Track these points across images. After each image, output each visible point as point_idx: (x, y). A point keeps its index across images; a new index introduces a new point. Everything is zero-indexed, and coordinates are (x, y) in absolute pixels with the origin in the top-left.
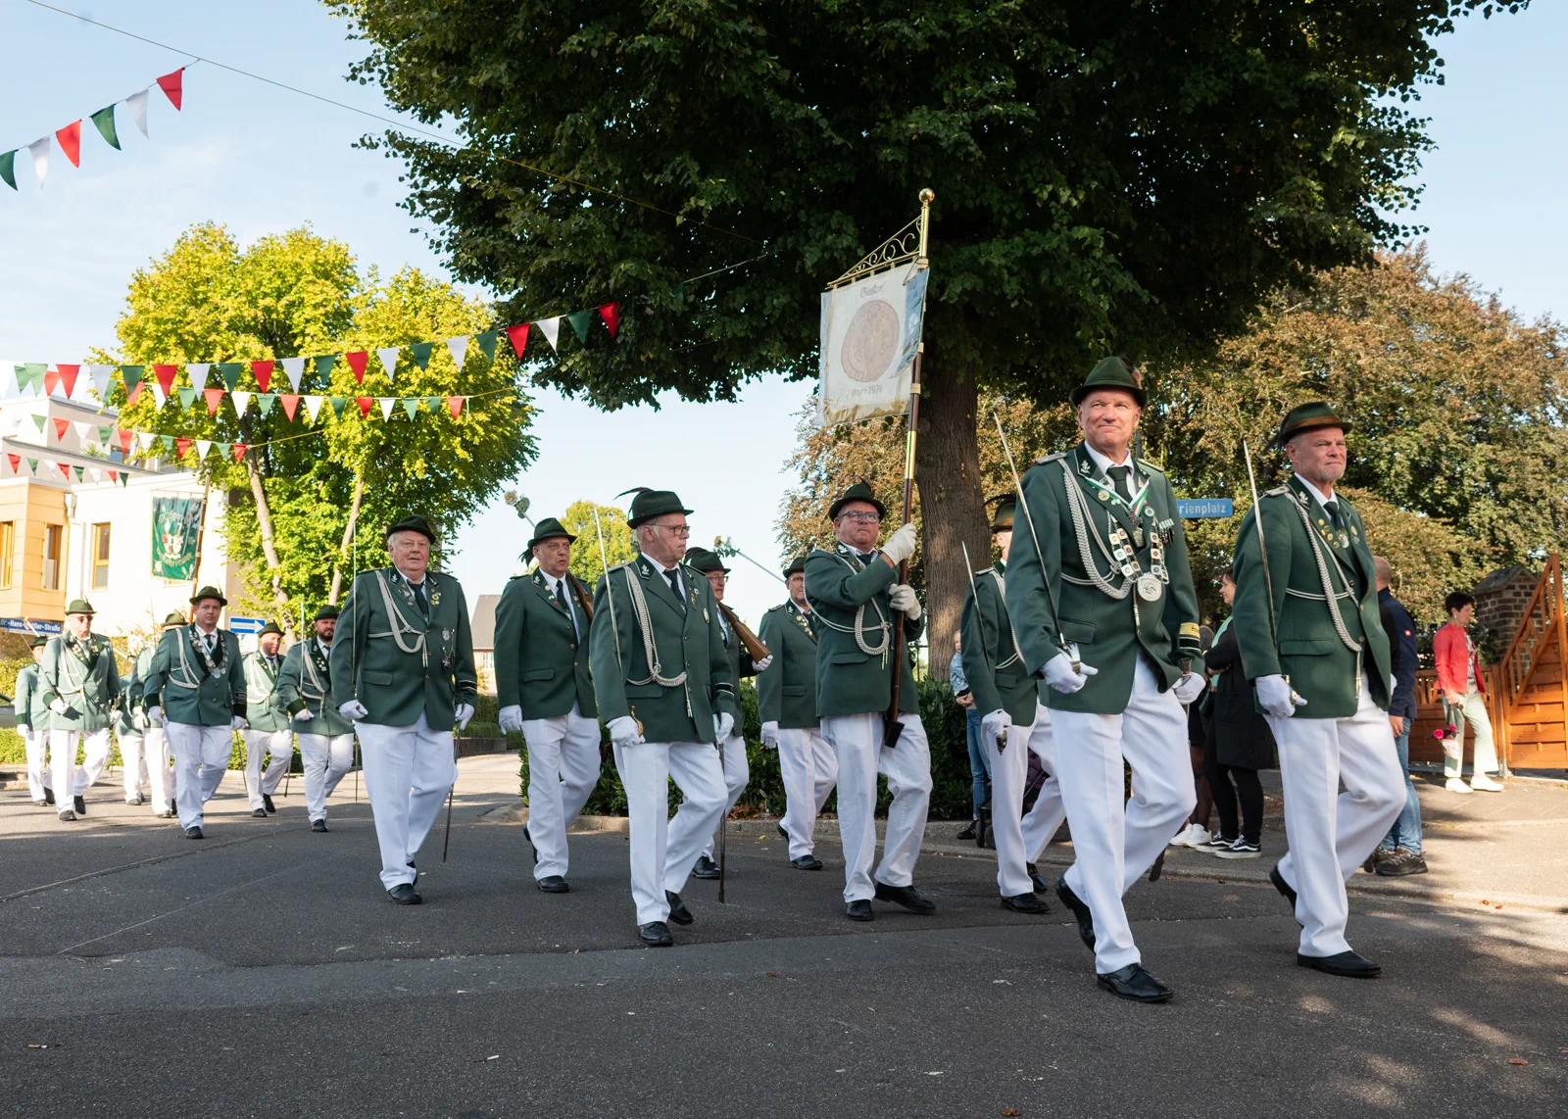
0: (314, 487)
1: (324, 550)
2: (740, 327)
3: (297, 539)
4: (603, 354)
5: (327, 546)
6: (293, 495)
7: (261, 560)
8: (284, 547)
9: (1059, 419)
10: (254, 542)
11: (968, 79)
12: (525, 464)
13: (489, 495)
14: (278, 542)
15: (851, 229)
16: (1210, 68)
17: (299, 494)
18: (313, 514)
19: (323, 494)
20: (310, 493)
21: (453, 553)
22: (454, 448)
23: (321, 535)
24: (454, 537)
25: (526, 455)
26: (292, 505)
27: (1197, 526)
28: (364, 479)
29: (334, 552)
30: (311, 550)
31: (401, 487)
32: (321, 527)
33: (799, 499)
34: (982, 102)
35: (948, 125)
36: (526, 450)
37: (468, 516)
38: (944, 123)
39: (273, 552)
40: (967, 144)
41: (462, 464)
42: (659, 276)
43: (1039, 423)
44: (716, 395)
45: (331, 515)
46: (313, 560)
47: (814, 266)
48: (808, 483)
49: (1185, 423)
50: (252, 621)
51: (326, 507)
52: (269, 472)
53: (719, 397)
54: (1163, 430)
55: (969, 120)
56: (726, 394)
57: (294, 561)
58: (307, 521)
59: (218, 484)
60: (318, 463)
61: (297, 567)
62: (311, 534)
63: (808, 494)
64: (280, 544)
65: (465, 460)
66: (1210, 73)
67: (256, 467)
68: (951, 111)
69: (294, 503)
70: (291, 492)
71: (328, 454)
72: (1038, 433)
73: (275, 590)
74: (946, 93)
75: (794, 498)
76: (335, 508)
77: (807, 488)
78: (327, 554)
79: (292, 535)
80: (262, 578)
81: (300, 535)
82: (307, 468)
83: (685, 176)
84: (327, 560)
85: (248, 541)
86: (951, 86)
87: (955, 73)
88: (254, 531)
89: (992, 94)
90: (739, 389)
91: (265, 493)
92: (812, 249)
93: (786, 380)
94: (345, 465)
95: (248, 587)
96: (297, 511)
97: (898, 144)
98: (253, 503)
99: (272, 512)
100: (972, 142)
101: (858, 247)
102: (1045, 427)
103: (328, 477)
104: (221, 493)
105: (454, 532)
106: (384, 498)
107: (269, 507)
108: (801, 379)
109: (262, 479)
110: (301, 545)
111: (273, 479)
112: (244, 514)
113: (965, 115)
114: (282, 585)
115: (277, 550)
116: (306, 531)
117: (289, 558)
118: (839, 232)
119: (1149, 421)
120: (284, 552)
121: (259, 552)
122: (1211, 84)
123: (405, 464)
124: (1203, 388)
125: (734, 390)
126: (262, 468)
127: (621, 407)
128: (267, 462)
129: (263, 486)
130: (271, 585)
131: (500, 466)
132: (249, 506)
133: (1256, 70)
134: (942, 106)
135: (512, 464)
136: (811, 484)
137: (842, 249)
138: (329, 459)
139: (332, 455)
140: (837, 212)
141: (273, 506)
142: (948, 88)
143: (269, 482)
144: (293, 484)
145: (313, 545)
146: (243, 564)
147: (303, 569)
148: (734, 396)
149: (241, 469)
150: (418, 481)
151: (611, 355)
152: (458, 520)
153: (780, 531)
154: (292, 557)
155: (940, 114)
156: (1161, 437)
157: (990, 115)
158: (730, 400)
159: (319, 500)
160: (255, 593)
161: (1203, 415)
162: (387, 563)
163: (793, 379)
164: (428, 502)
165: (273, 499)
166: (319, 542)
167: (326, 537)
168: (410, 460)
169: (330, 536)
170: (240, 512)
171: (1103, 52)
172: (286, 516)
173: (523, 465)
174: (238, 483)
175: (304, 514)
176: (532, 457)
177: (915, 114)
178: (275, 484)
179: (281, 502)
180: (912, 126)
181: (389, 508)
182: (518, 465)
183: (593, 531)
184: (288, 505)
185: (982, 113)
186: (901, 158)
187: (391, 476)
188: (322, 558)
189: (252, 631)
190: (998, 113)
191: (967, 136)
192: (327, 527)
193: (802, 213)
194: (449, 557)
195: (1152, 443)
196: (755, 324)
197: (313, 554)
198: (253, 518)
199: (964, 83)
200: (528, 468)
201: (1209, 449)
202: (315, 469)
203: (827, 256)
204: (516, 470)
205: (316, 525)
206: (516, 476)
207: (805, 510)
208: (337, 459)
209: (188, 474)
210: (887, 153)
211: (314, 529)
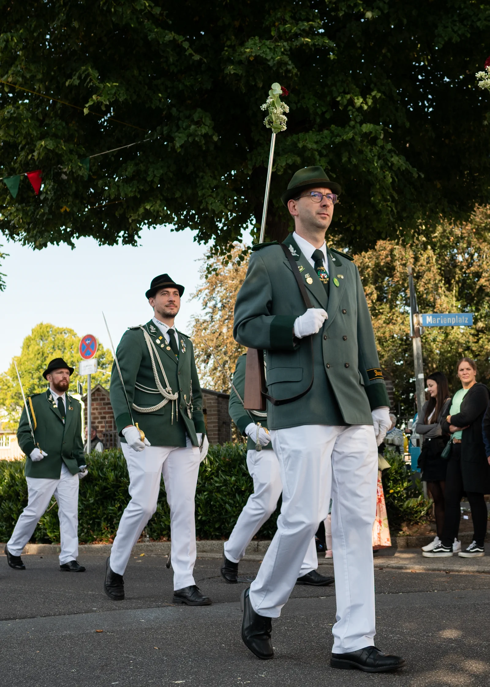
2: (130, 189)
4: (32, 208)
9: (382, 264)
11: (287, 18)
15: (208, 121)
16: (456, 18)
27: (478, 340)
33: (201, 321)
34: (296, 36)
35: (273, 50)
38: (270, 49)
40: (286, 64)
42: (71, 151)
43: (368, 267)
44: (123, 241)
47: (181, 146)
49: (468, 267)
53: (125, 242)
54: (455, 273)
55: (288, 48)
56: (130, 240)
66: (455, 21)
68: (276, 41)
72: (368, 274)
74: (273, 29)
75: (197, 321)
77: (207, 314)
83: (88, 80)
86: (277, 24)
87: (279, 14)
89: (304, 30)
90: (139, 237)
92: (180, 135)
93: (172, 230)
97: (240, 62)
100: (290, 62)
101: (213, 135)
102: (373, 270)
108: (183, 229)
113: (285, 44)
118: (198, 123)
119: (444, 266)
122: (456, 29)
124: (481, 244)
125: (136, 237)
127: (46, 246)
133: (485, 20)
134: (270, 38)
137: (202, 135)
140: (199, 110)
142: (274, 26)
148: (136, 242)
151: (38, 208)
155: (268, 43)
156: (454, 278)
157: (302, 45)
158: (133, 245)
161: (481, 262)
163: (177, 230)
171: (381, 4)
177: (250, 42)
180: (248, 50)
185: (297, 43)
186: (240, 72)
190: (308, 43)
191: (286, 58)
193: (174, 111)
195: (448, 282)
196: (142, 188)
199: (285, 22)
201: (485, 286)
203: (190, 140)
207: (205, 329)
210: (231, 69)
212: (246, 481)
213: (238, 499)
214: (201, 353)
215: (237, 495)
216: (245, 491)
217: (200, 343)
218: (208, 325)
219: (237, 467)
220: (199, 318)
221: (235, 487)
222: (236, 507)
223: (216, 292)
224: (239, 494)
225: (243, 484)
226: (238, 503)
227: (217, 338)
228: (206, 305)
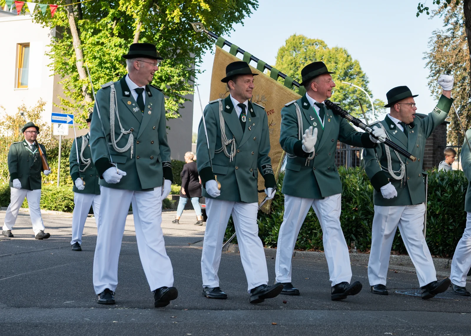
0: (109, 26)
1: (116, 69)
3: (98, 61)
5: (117, 66)
6: (96, 32)
7: (75, 74)
8: (90, 65)
10: (71, 63)
12: (248, 12)
13: (224, 33)
14: (86, 62)
17: (100, 31)
18: (109, 44)
19: (115, 32)
20: (107, 30)
21: (199, 72)
22: (199, 2)
23: (113, 59)
24: (200, 62)
25: (250, 6)
26: (95, 38)
28: (141, 21)
29: (121, 70)
30: (107, 68)
31: (167, 28)
32: (113, 53)
33: (443, 37)
36: (250, 3)
37: (210, 47)
39: (83, 69)
41: (204, 12)
45: (120, 46)
46: (108, 75)
48: (450, 26)
50: (65, 116)
51: (117, 40)
52: (81, 16)
57: (96, 75)
58: (105, 49)
59: (46, 22)
60: (112, 11)
61: (98, 79)
62: (107, 57)
63: (449, 34)
64: (88, 65)
65: (207, 10)
67: (72, 11)
69: (96, 37)
70: (95, 29)
71: (119, 5)
73: (83, 94)
75: (439, 37)
76: (123, 41)
77: (448, 30)
78: (117, 71)
79: (95, 58)
80: (75, 86)
81: (100, 58)
82: (105, 14)
84: (117, 75)
85: (67, 61)
88: (71, 55)
91: (78, 30)
94: (127, 13)
95: (67, 92)
96: (98, 42)
98: (70, 37)
99: (82, 42)
103: (119, 19)
104: (49, 28)
105: (200, 58)
106: (155, 34)
107: (80, 39)
109: (76, 21)
110: (100, 64)
111: (83, 20)
112: (64, 43)
114: (88, 92)
115: (85, 69)
116: (104, 56)
117: (93, 73)
120: (90, 69)
121: (74, 68)
123: (167, 12)
126: (76, 13)
128: (80, 9)
129: (77, 25)
130: (81, 90)
131: (232, 14)
132: (68, 38)
135: (240, 12)
136: (452, 26)
138: (119, 9)
139: (121, 5)
141: (82, 38)
143: (81, 22)
144: (95, 24)
145: (108, 65)
146: (63, 76)
147: (102, 80)
149: (62, 14)
150: (177, 24)
152: (204, 50)
153: (428, 60)
154: (95, 73)
159: (112, 35)
160: (71, 96)
162: (156, 78)
164: (184, 37)
165: (83, 34)
166: (112, 63)
167: (117, 60)
168: (170, 10)
169: (120, 59)
170: (62, 42)
172: (90, 45)
173: (247, 13)
174: (60, 23)
175: (103, 44)
176: (254, 7)
178: (84, 24)
179: (88, 36)
181: (158, 41)
182: (244, 12)
183: (303, 56)
184: (92, 38)
187: (160, 19)
188: (114, 74)
189: (65, 122)
192: (118, 53)
194: (197, 75)
197: (108, 71)
198: (70, 46)
200: (251, 15)
202: (110, 15)
204: (243, 16)
205: (110, 51)
206: (242, 20)
207: (447, 45)
208: (124, 9)
209: (27, 16)
211: (109, 54)
212: (440, 206)
213: (433, 221)
214: (441, 68)
215: (432, 218)
216: (439, 215)
217: (440, 58)
218: (449, 41)
219: (433, 193)
220: (441, 34)
221: (431, 211)
222: (431, 228)
223: (458, 9)
224: (434, 217)
225: (437, 209)
226: (433, 224)
227: (457, 55)
228: (448, 22)
